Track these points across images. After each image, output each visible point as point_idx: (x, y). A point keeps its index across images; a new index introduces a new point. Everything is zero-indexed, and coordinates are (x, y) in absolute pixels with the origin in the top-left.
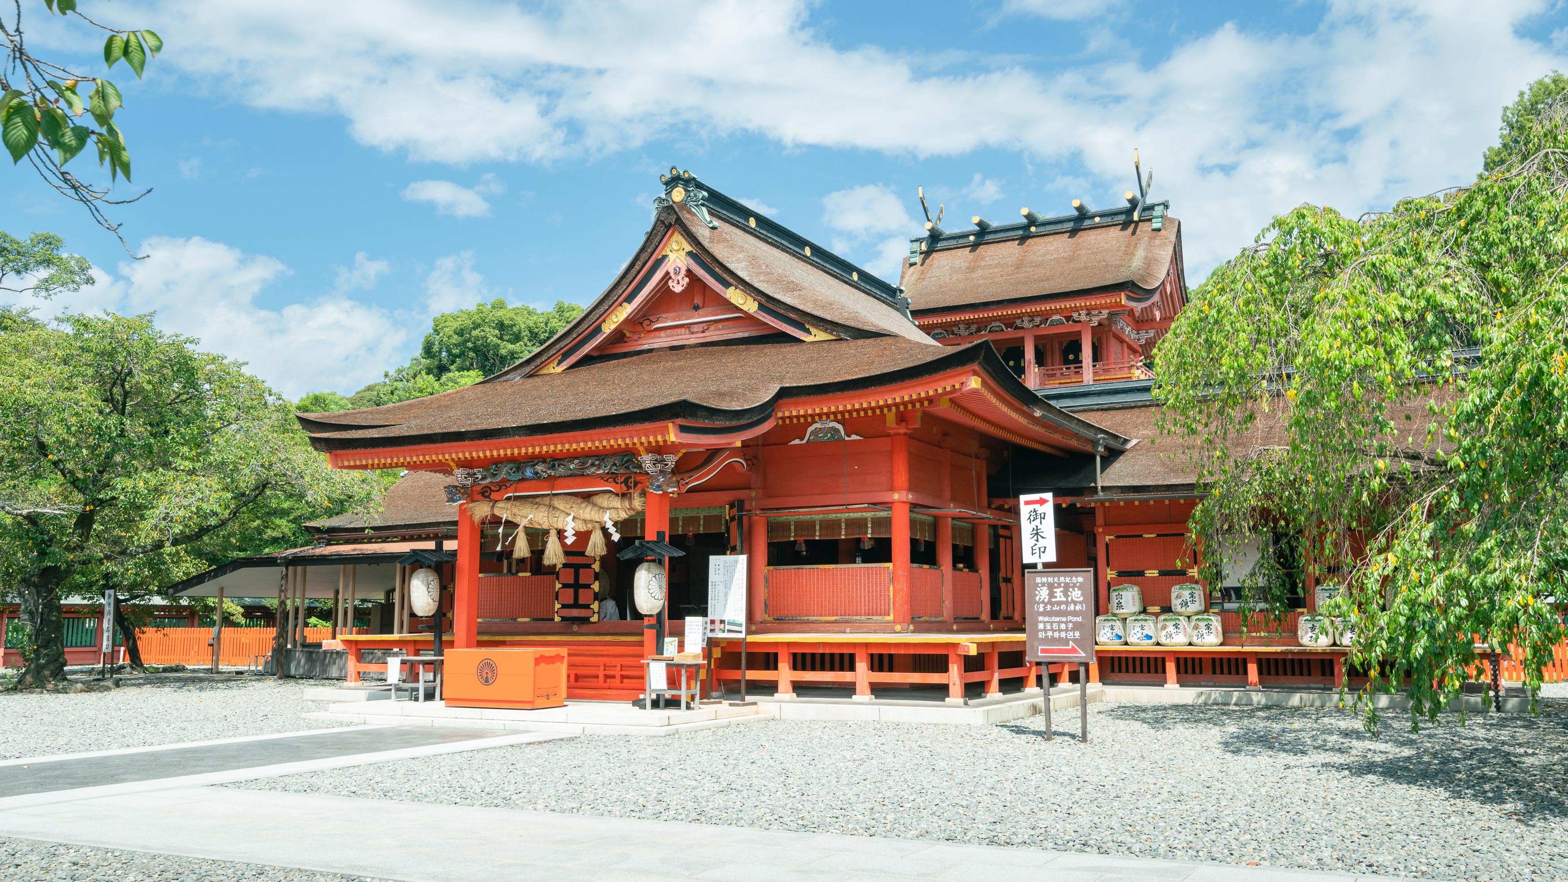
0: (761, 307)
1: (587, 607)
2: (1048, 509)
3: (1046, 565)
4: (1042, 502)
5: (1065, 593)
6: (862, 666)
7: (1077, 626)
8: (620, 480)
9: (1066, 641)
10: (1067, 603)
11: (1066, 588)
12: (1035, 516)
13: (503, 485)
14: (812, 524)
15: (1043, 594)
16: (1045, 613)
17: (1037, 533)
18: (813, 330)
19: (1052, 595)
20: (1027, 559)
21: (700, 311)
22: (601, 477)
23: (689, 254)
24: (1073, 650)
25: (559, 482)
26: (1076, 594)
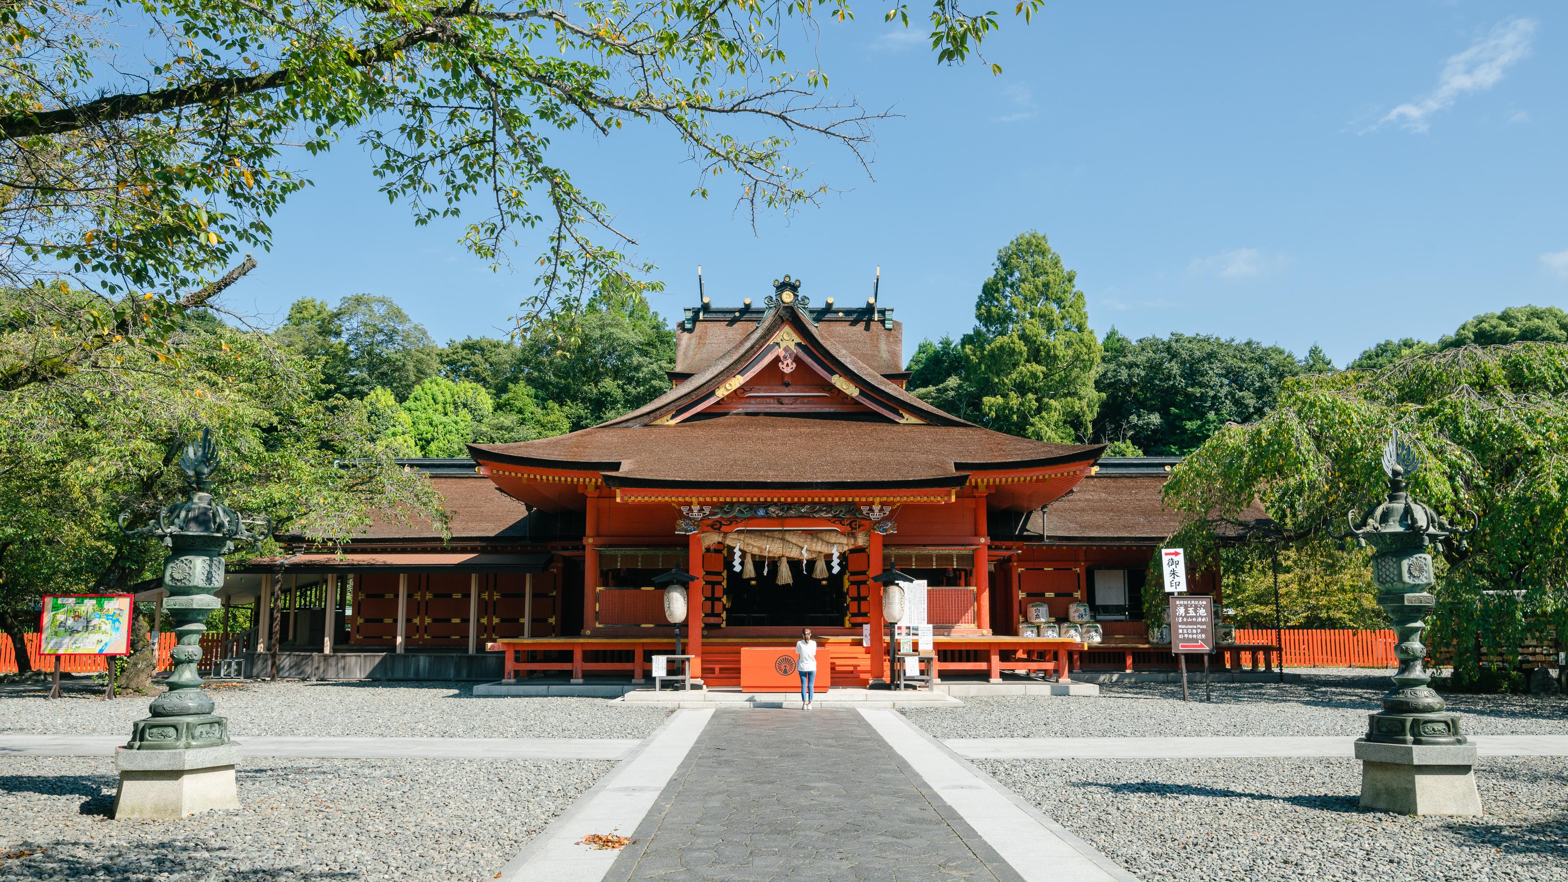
0: (862, 393)
1: (719, 615)
2: (1181, 558)
3: (1180, 593)
4: (1177, 554)
5: (1195, 611)
6: (995, 659)
7: (1203, 631)
8: (846, 523)
9: (1196, 640)
10: (1196, 617)
11: (1196, 608)
12: (1172, 562)
13: (733, 521)
14: (909, 557)
15: (1181, 611)
16: (1183, 623)
17: (1173, 573)
18: (906, 416)
19: (1187, 612)
20: (1168, 589)
21: (790, 388)
22: (829, 519)
23: (798, 344)
24: (1201, 646)
25: (788, 521)
26: (1202, 612)
